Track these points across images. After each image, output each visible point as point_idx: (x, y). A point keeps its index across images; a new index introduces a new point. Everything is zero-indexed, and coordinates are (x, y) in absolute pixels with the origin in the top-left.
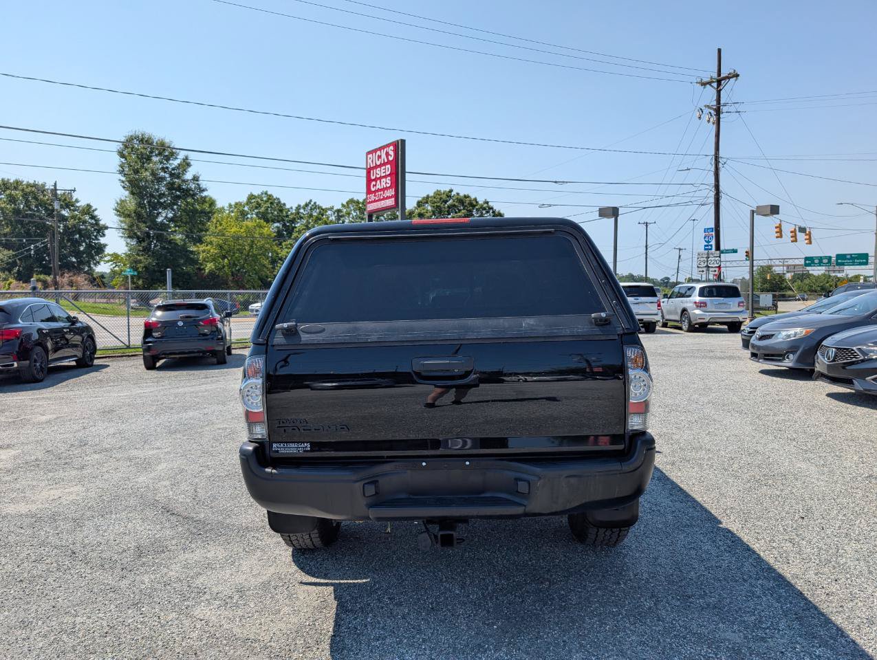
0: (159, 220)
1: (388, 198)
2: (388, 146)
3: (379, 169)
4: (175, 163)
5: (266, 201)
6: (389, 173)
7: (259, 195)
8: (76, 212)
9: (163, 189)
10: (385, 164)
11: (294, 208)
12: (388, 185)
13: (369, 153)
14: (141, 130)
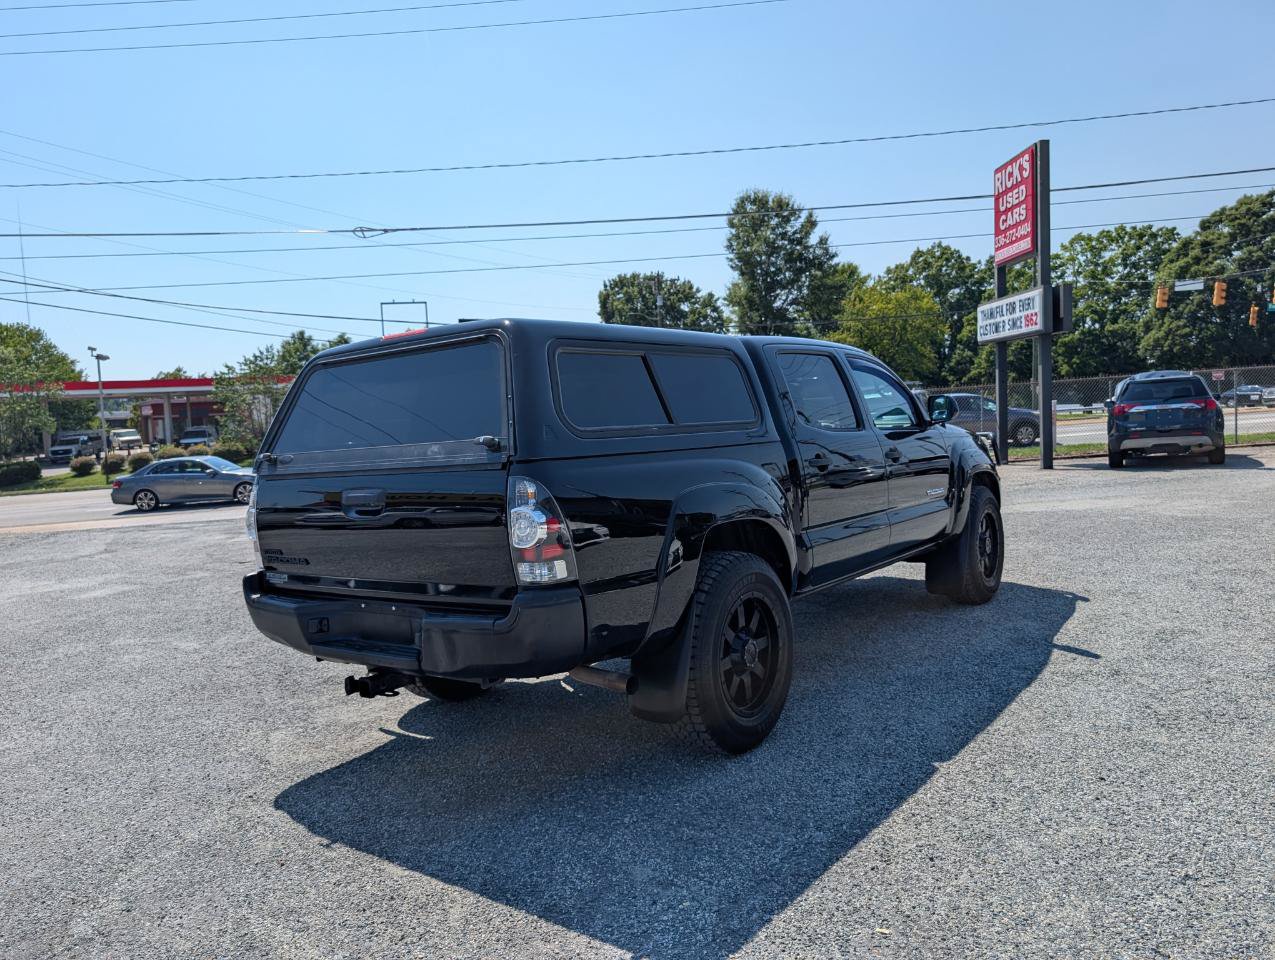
0: (778, 304)
1: (1023, 237)
2: (1022, 155)
3: (1010, 194)
4: (796, 224)
5: (939, 258)
6: (1023, 198)
7: (929, 250)
8: (697, 305)
9: (780, 262)
10: (1016, 186)
11: (984, 262)
12: (1022, 218)
13: (997, 171)
14: (753, 187)
